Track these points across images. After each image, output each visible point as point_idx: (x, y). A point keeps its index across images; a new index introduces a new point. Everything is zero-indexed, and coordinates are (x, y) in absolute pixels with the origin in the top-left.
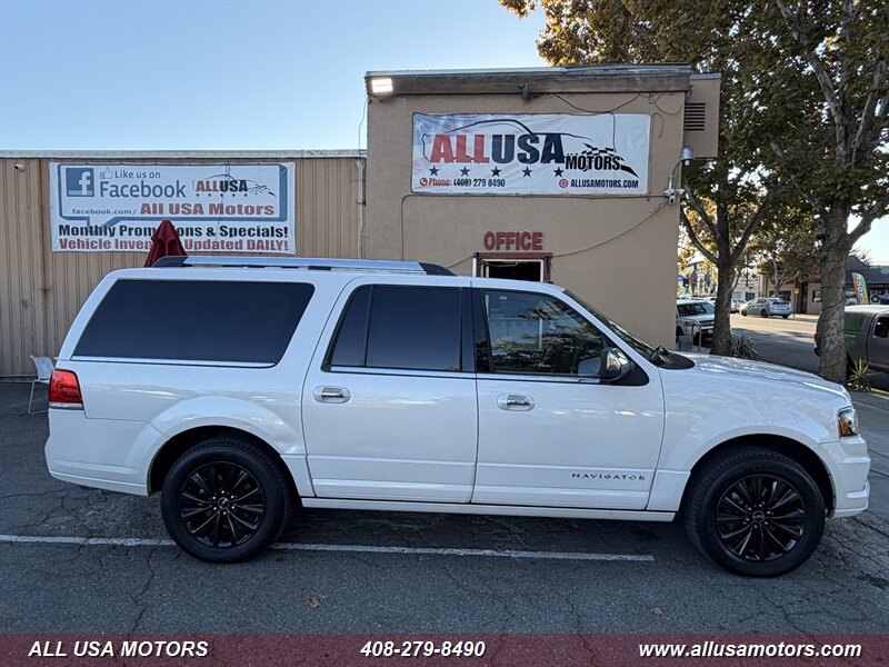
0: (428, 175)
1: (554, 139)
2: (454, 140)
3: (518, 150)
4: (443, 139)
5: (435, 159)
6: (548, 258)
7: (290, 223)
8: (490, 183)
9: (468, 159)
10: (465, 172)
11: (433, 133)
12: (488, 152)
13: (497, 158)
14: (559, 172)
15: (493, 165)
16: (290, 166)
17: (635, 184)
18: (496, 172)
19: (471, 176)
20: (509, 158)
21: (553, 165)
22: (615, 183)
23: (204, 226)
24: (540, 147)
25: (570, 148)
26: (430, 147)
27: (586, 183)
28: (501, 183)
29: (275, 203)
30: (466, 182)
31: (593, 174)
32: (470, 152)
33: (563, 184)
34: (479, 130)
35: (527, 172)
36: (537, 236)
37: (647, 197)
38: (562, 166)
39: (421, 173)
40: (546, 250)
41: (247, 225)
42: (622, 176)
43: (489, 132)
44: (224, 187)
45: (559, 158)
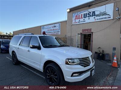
0: (74, 22)
1: (94, 12)
2: (78, 16)
3: (88, 15)
4: (77, 16)
5: (75, 19)
6: (92, 33)
7: (60, 31)
8: (83, 21)
9: (80, 18)
10: (79, 20)
11: (75, 15)
12: (83, 17)
13: (84, 17)
14: (94, 18)
15: (84, 18)
16: (60, 23)
17: (110, 17)
18: (84, 20)
19: (80, 21)
20: (86, 17)
21: (94, 17)
22: (105, 18)
23: (52, 32)
24: (91, 14)
25: (97, 13)
26: (75, 18)
27: (100, 19)
28: (85, 21)
29: (58, 28)
30: (80, 22)
31: (101, 17)
32: (80, 17)
33: (95, 20)
34: (82, 14)
35: (89, 19)
36: (91, 29)
37: (113, 19)
38: (95, 17)
39: (74, 21)
40: (92, 31)
41: (56, 31)
42: (107, 16)
43: (83, 13)
44: (54, 27)
45: (95, 15)
